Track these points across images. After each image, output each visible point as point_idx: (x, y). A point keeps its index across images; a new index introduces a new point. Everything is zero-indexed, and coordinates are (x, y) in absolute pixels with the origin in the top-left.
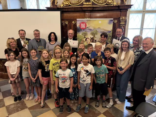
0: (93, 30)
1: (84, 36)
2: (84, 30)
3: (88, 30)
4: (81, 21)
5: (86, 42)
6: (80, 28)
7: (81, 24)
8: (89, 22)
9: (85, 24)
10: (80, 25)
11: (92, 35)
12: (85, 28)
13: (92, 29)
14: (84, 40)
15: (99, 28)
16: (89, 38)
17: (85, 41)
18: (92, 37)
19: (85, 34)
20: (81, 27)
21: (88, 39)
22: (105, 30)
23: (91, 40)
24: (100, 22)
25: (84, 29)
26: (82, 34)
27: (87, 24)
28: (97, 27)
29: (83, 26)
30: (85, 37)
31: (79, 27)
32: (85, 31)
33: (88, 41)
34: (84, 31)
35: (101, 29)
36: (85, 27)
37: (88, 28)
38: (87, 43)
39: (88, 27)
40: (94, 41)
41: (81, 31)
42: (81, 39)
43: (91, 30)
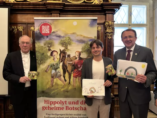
0: (64, 37)
1: (48, 47)
2: (47, 37)
3: (54, 37)
4: (42, 21)
5: (52, 58)
6: (40, 34)
7: (43, 26)
8: (55, 23)
9: (48, 26)
10: (41, 28)
11: (63, 46)
12: (50, 34)
13: (62, 35)
14: (49, 54)
15: (74, 33)
16: (56, 51)
17: (50, 57)
18: (62, 49)
19: (49, 44)
20: (43, 32)
21: (55, 53)
22: (84, 37)
23: (60, 55)
24: (75, 23)
25: (47, 35)
26: (45, 45)
27: (53, 27)
28: (70, 32)
29: (46, 30)
30: (50, 50)
31: (38, 32)
32: (50, 39)
33: (55, 57)
34: (48, 39)
35: (78, 35)
36: (49, 32)
37: (54, 34)
38: (54, 59)
39: (54, 32)
40: (67, 56)
41: (42, 39)
42: (43, 53)
43: (59, 37)
